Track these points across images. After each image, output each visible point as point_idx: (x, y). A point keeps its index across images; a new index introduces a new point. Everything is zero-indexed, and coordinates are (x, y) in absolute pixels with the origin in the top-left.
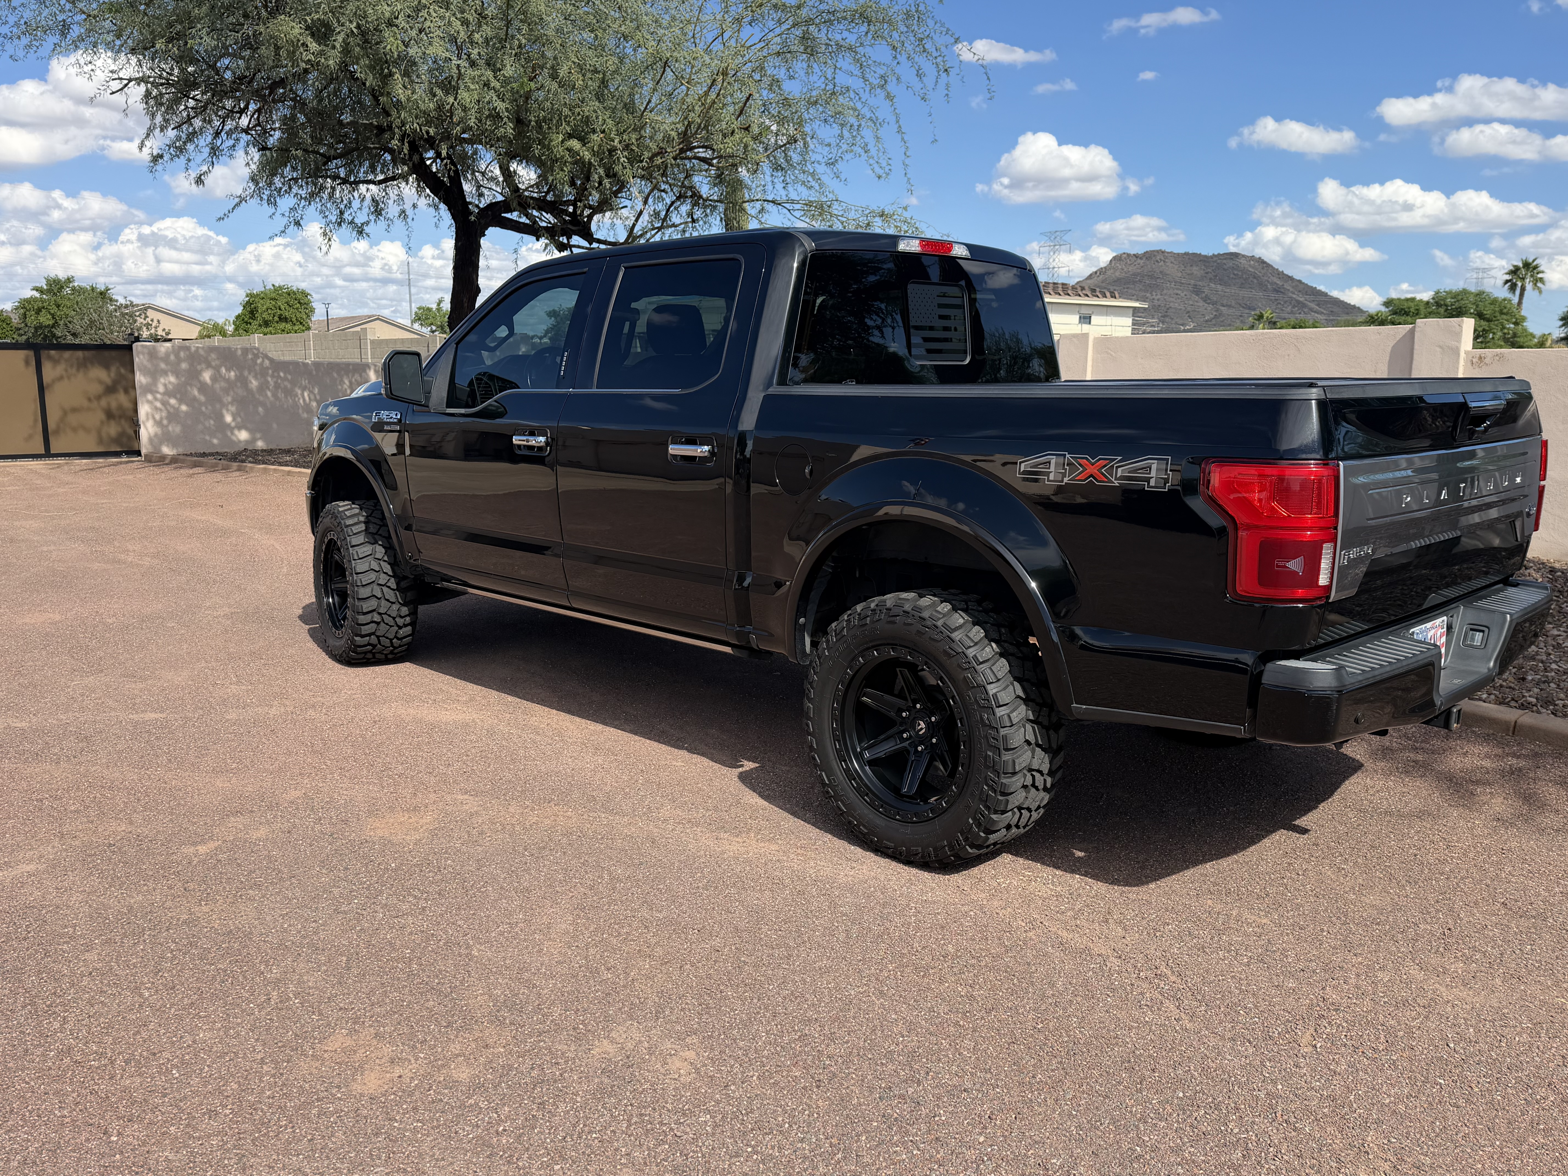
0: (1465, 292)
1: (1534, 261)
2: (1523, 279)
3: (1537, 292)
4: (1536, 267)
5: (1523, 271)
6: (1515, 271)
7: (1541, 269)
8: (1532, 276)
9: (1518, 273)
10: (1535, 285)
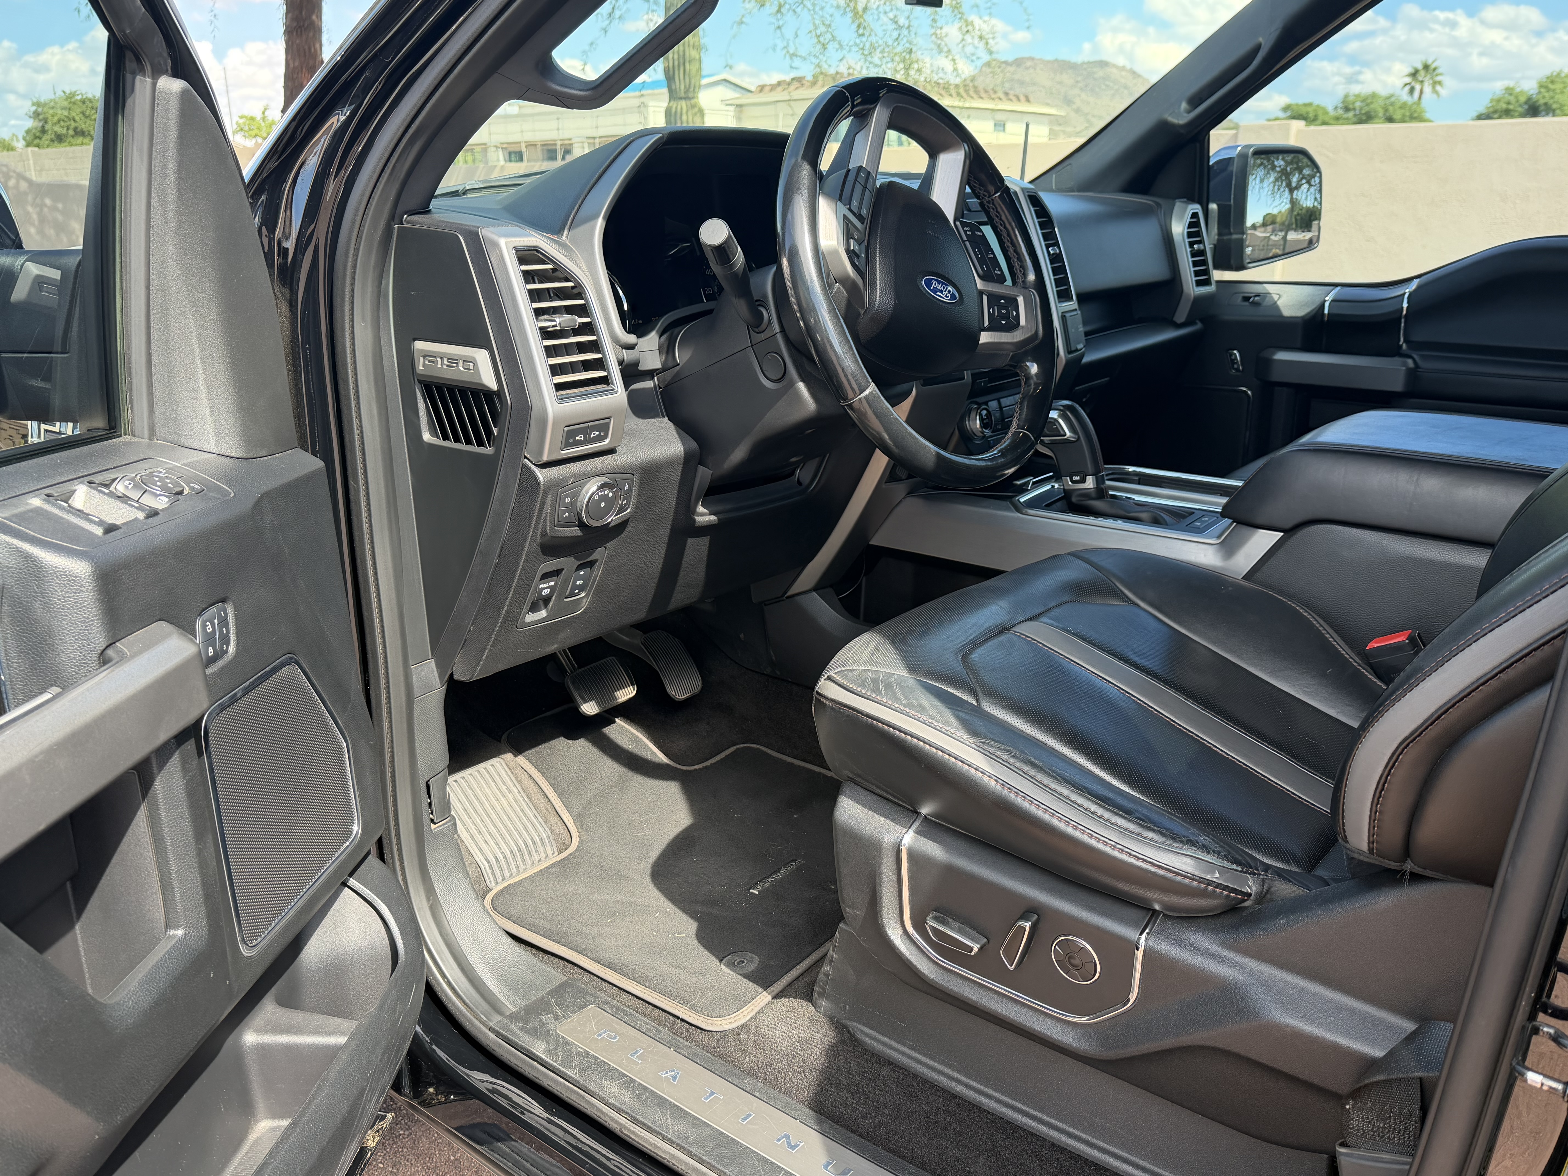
0: (1374, 96)
1: (1433, 62)
2: (1422, 82)
3: (1435, 96)
4: (1435, 69)
5: (1422, 73)
6: (1414, 74)
7: (1439, 71)
8: (1432, 78)
9: (1418, 75)
10: (1434, 87)
